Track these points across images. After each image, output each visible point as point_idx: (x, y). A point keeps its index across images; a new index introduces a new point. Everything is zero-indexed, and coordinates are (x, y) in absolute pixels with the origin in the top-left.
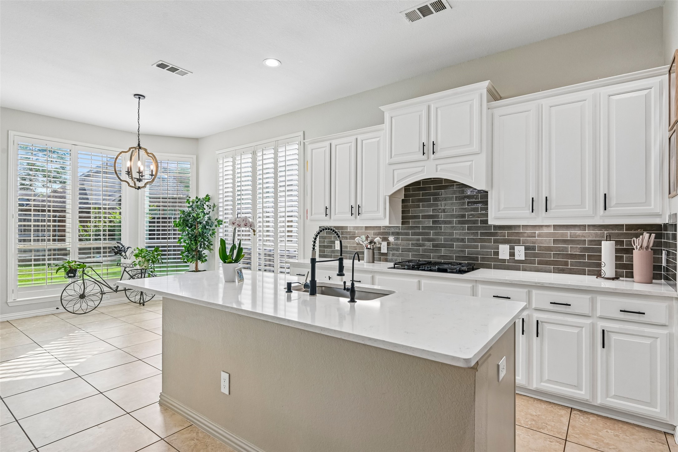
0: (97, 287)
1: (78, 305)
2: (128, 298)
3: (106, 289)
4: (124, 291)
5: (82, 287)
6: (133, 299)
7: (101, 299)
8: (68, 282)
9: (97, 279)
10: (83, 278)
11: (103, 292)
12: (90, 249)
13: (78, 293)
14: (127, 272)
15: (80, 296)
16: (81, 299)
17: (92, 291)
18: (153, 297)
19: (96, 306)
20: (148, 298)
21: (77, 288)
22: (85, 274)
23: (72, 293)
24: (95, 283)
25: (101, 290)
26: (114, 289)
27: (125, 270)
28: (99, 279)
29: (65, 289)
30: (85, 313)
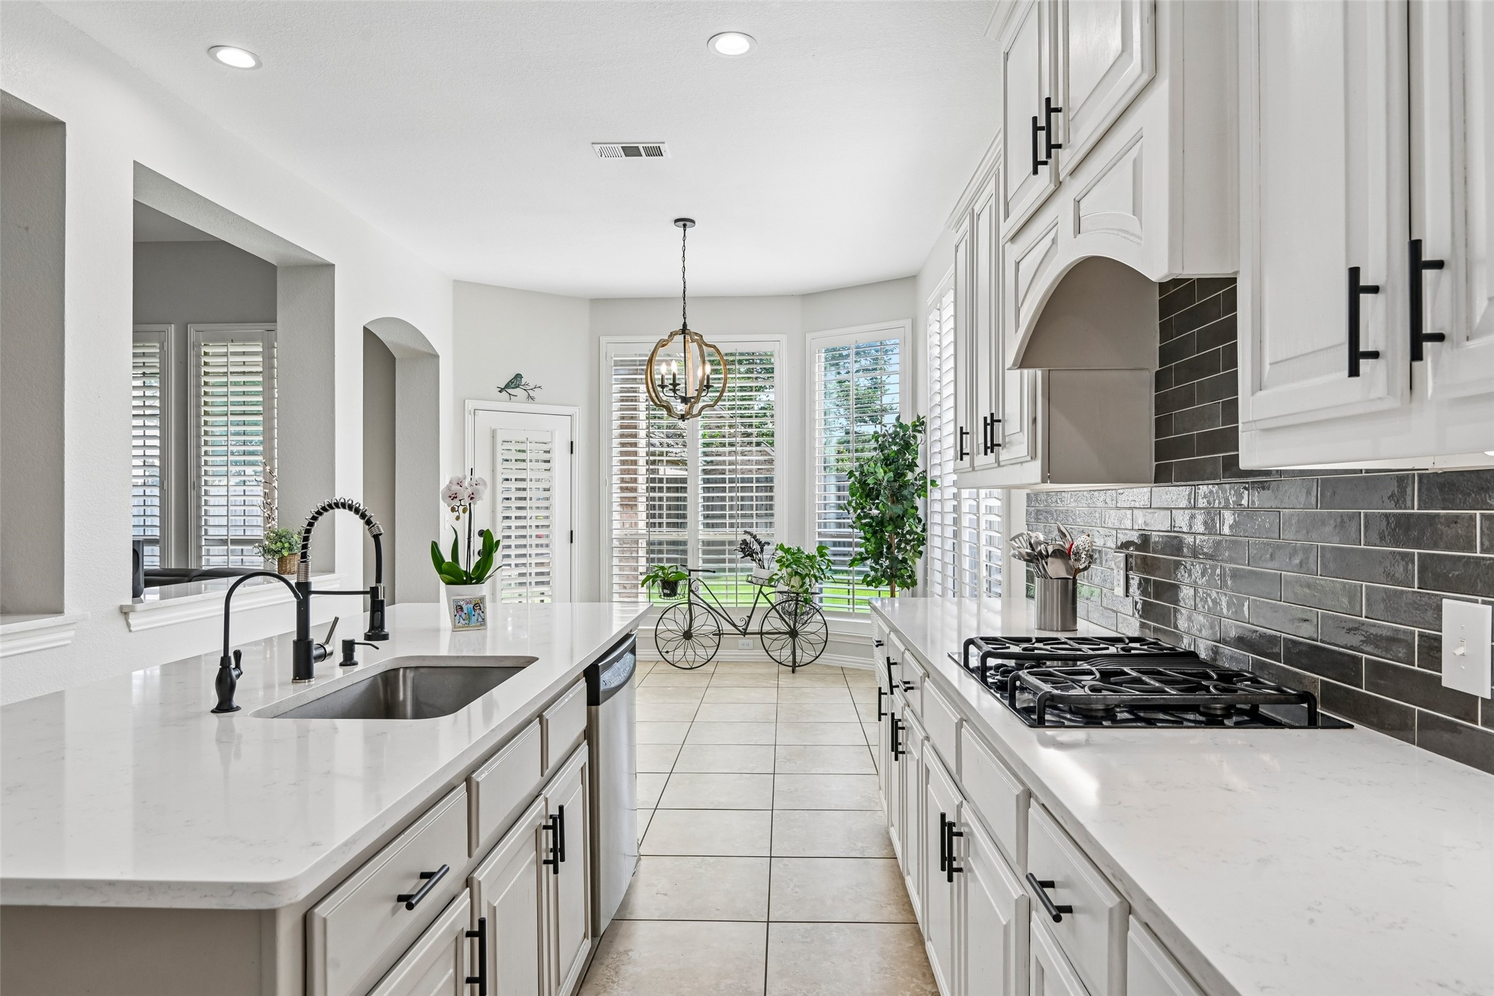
0: (711, 621)
1: (680, 652)
2: (767, 651)
3: (727, 627)
4: (759, 636)
5: (688, 617)
6: (775, 654)
7: (718, 646)
8: (666, 605)
9: (713, 606)
10: (689, 600)
11: (721, 632)
12: (722, 543)
13: (681, 628)
14: (765, 596)
15: (684, 634)
16: (684, 638)
17: (704, 628)
18: (817, 657)
19: (710, 657)
20: (807, 659)
21: (680, 617)
22: (693, 592)
23: (673, 627)
24: (709, 612)
25: (718, 627)
26: (740, 628)
27: (760, 591)
28: (715, 606)
29: (661, 618)
30: (691, 668)
